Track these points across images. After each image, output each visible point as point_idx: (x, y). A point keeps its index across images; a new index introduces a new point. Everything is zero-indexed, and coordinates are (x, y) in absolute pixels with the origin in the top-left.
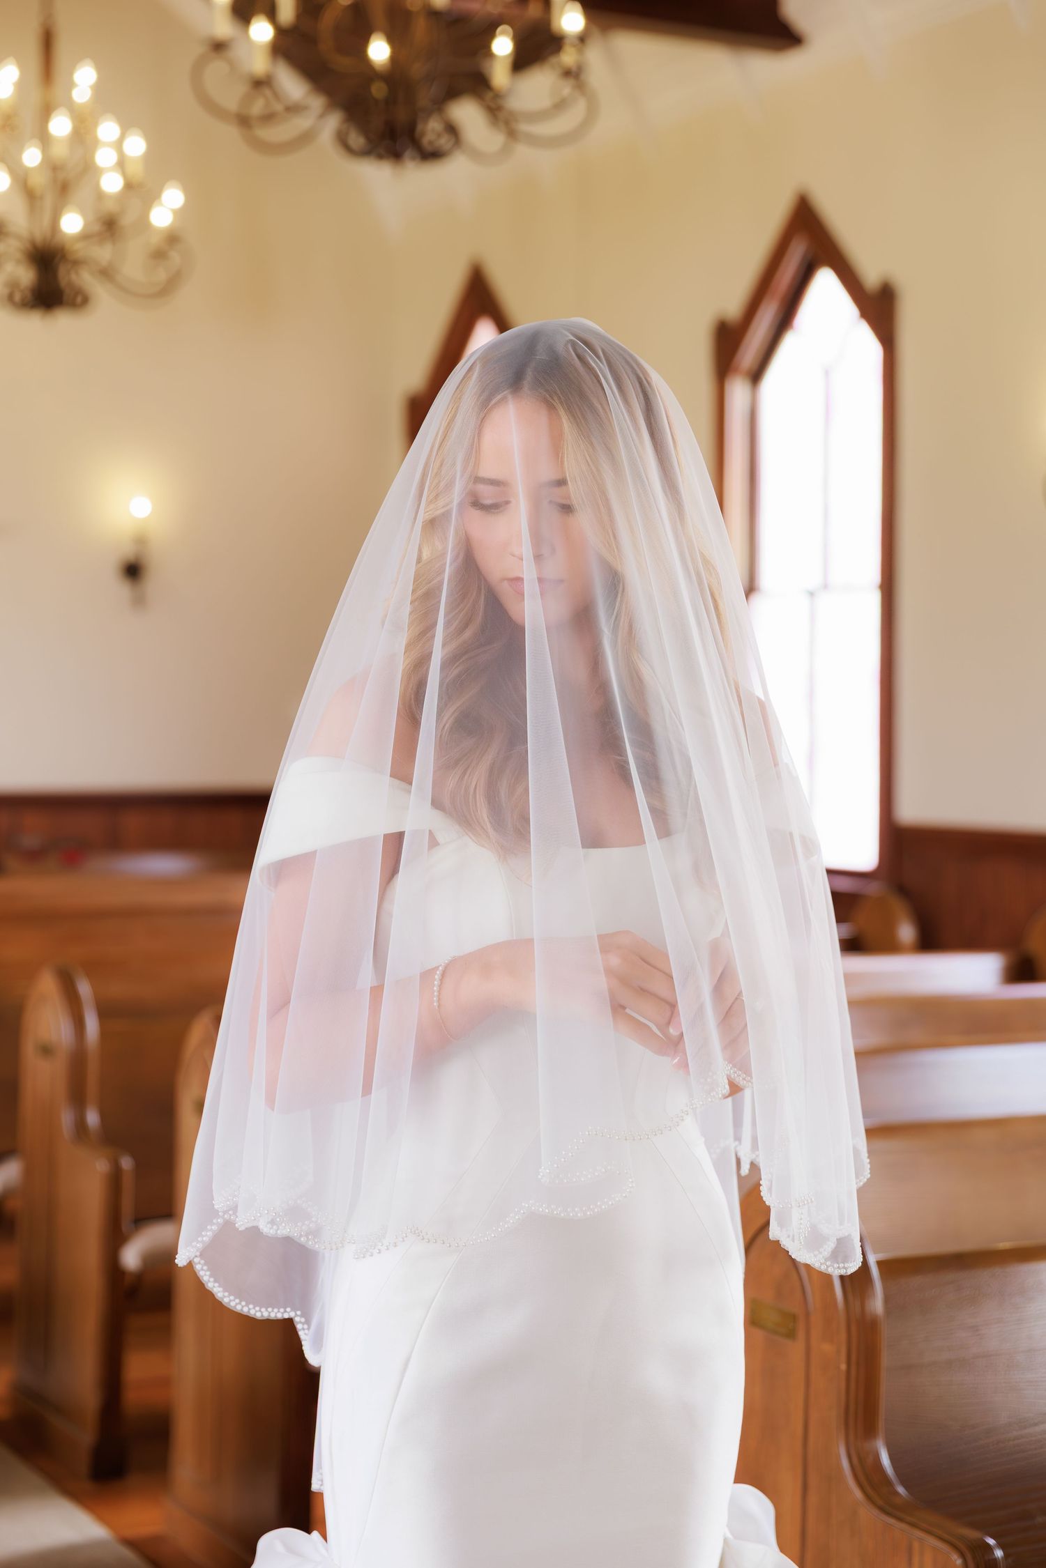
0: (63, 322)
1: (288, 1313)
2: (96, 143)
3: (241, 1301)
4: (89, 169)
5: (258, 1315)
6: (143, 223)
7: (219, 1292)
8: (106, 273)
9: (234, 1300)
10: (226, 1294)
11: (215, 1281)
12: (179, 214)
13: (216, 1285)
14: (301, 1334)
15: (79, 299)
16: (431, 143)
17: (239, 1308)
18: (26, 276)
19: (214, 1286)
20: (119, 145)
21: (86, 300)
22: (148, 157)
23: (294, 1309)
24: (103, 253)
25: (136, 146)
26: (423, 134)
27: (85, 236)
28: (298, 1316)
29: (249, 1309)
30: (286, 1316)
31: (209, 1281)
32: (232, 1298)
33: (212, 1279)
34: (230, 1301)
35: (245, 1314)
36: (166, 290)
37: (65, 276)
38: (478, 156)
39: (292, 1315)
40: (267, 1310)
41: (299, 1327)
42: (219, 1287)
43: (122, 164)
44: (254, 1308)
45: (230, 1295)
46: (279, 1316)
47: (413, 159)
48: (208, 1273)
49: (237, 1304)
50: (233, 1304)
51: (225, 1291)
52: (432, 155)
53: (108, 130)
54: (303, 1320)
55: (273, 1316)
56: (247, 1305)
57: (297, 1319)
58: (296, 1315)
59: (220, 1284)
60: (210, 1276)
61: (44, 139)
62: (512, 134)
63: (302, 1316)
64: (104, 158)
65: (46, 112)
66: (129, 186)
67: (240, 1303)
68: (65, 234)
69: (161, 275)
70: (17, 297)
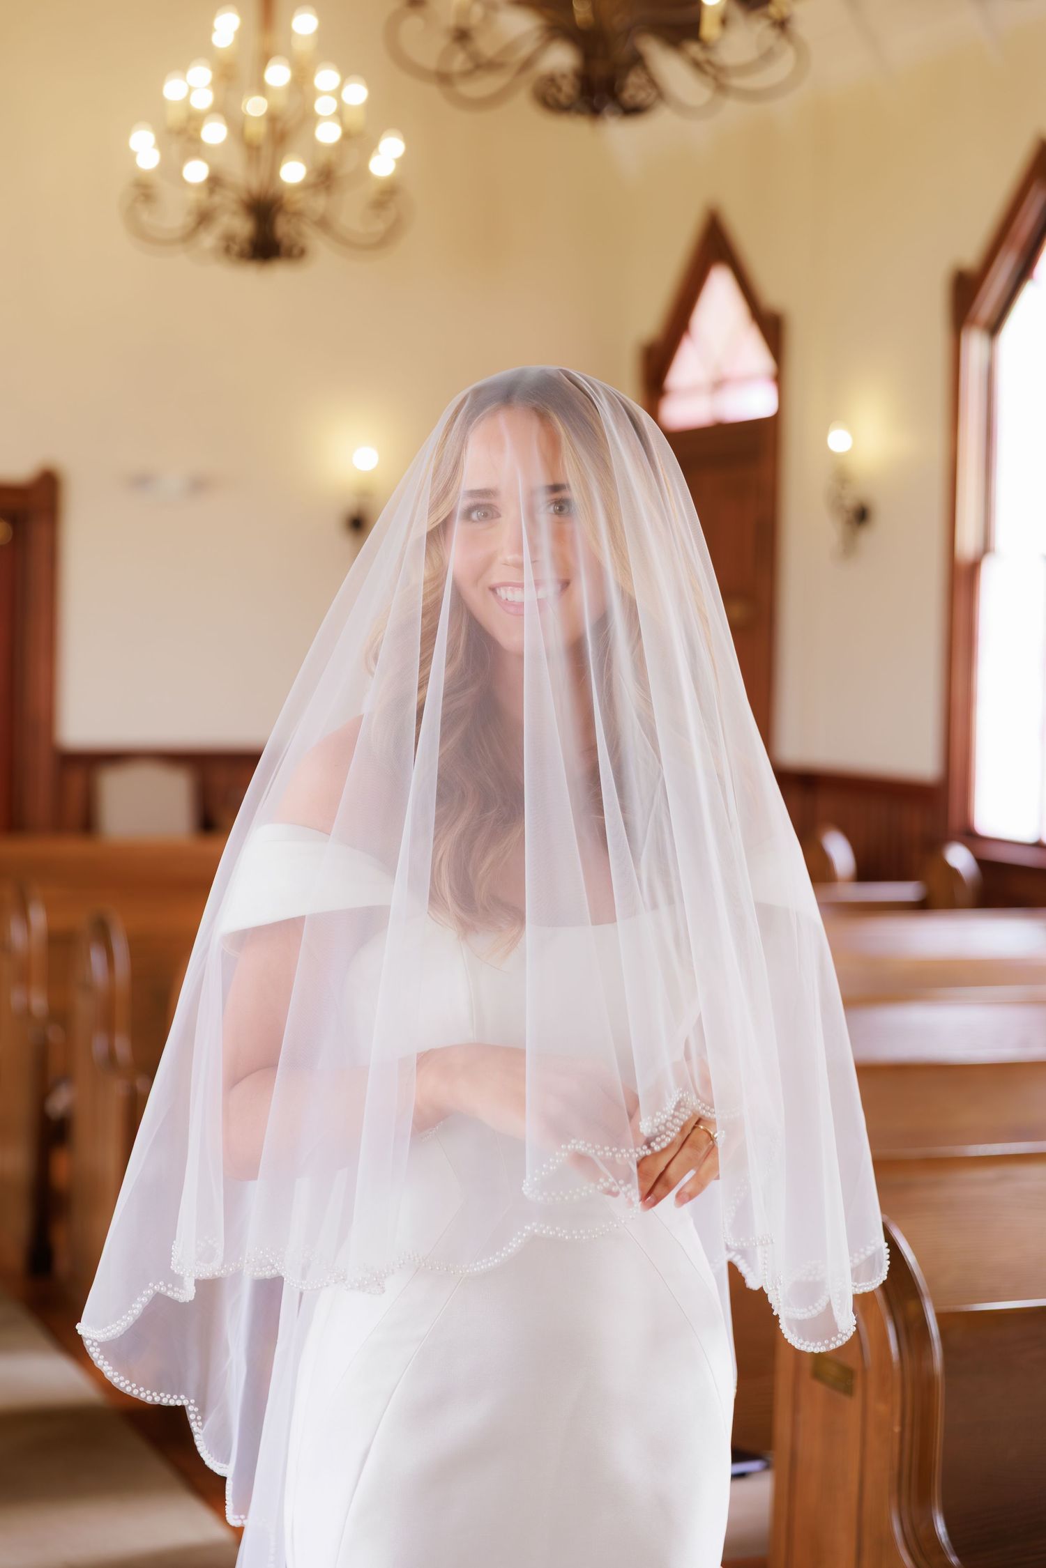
0: (279, 275)
1: (182, 1400)
2: (315, 94)
3: (131, 1383)
4: (309, 118)
5: (149, 1400)
6: (362, 172)
7: (109, 1371)
8: (324, 224)
9: (124, 1381)
10: (116, 1374)
11: (105, 1359)
12: (402, 162)
13: (106, 1363)
14: (193, 1425)
15: (296, 251)
16: (632, 97)
17: (128, 1390)
18: (242, 227)
19: (104, 1364)
20: (337, 93)
21: (302, 253)
22: (370, 105)
23: (187, 1397)
24: (319, 204)
25: (357, 94)
26: (622, 89)
27: (305, 186)
28: (192, 1404)
29: (140, 1392)
30: (179, 1403)
31: (99, 1359)
32: (122, 1378)
33: (102, 1357)
34: (121, 1381)
35: (135, 1397)
36: (384, 241)
37: (283, 228)
38: (683, 109)
39: (185, 1403)
40: (158, 1394)
41: (191, 1417)
42: (109, 1365)
43: (340, 114)
44: (145, 1391)
45: (119, 1376)
46: (172, 1403)
47: (614, 113)
48: (98, 1350)
49: (126, 1385)
50: (122, 1385)
51: (114, 1370)
52: (633, 111)
53: (326, 78)
54: (196, 1409)
55: (165, 1402)
56: (137, 1387)
57: (190, 1408)
58: (190, 1404)
59: (109, 1362)
60: (101, 1353)
61: (261, 87)
62: (721, 88)
63: (195, 1405)
64: (324, 106)
65: (265, 58)
66: (347, 136)
67: (130, 1385)
68: (284, 183)
69: (380, 226)
70: (236, 248)
